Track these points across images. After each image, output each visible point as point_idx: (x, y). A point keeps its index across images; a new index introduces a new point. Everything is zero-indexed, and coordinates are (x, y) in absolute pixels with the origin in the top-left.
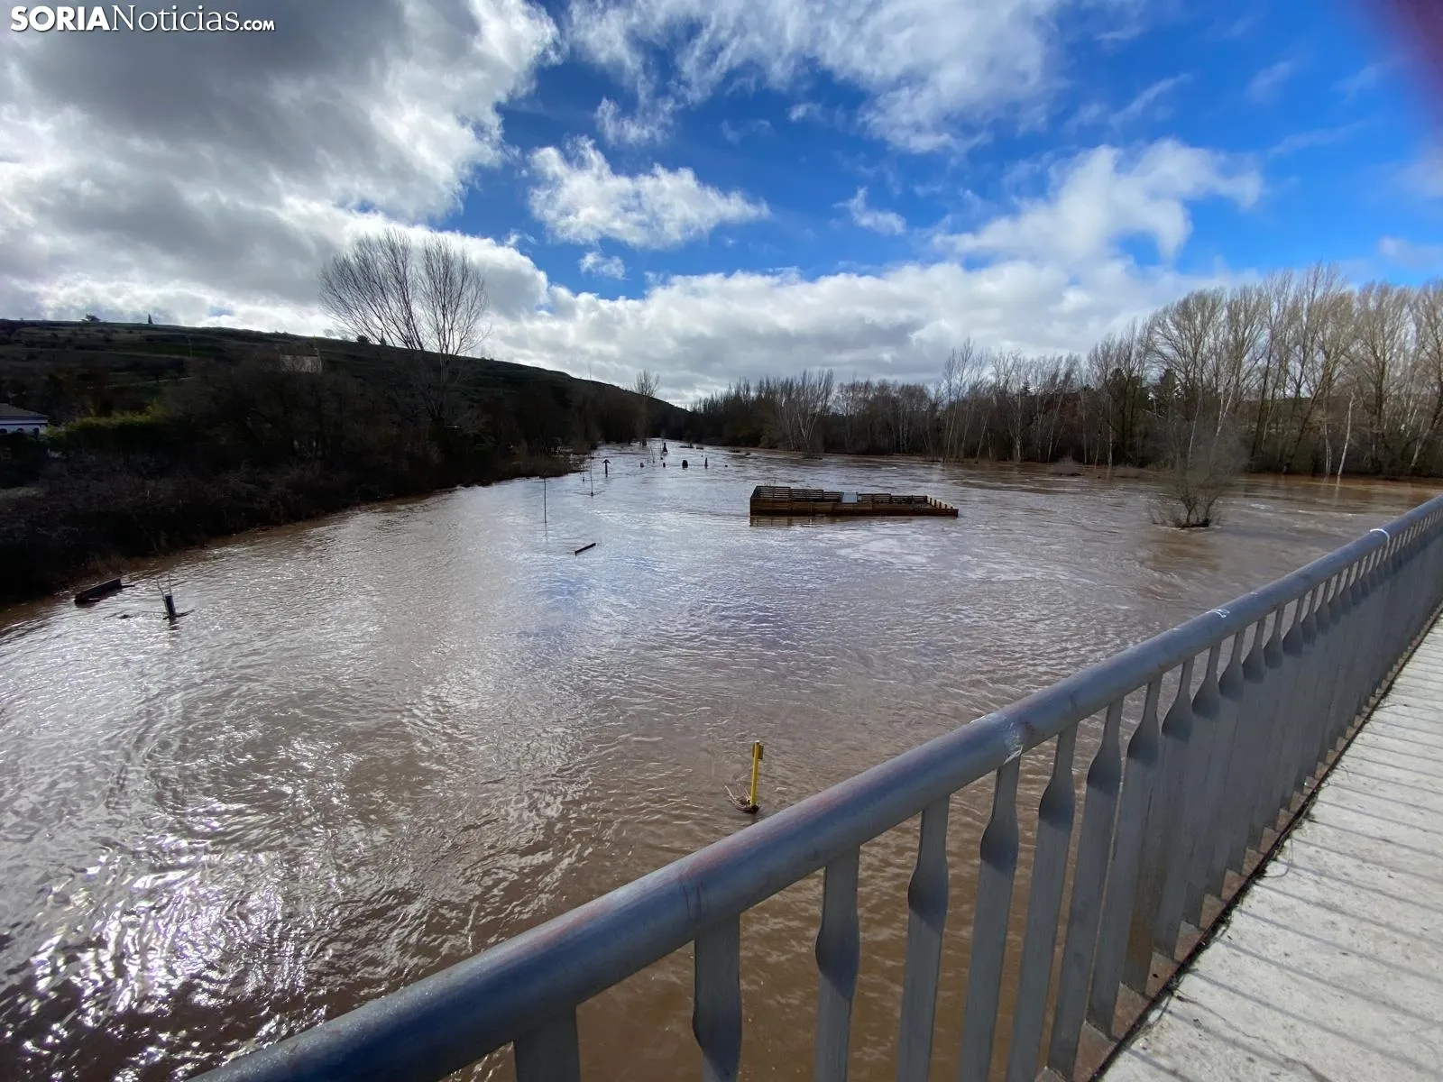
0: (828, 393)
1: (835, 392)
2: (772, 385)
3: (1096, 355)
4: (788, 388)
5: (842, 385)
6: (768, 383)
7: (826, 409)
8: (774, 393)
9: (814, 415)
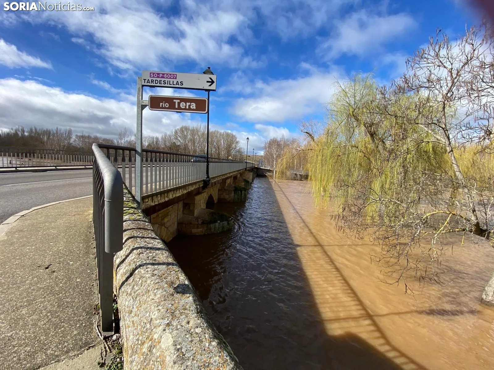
0: (70, 138)
1: (74, 137)
2: (38, 130)
3: (163, 138)
4: (48, 133)
5: (77, 136)
6: (36, 129)
7: (69, 144)
8: (38, 134)
9: (65, 146)
